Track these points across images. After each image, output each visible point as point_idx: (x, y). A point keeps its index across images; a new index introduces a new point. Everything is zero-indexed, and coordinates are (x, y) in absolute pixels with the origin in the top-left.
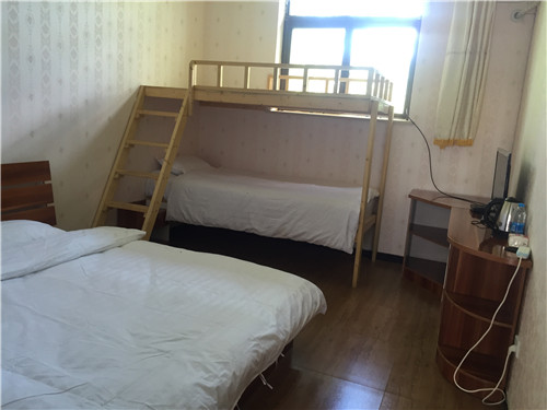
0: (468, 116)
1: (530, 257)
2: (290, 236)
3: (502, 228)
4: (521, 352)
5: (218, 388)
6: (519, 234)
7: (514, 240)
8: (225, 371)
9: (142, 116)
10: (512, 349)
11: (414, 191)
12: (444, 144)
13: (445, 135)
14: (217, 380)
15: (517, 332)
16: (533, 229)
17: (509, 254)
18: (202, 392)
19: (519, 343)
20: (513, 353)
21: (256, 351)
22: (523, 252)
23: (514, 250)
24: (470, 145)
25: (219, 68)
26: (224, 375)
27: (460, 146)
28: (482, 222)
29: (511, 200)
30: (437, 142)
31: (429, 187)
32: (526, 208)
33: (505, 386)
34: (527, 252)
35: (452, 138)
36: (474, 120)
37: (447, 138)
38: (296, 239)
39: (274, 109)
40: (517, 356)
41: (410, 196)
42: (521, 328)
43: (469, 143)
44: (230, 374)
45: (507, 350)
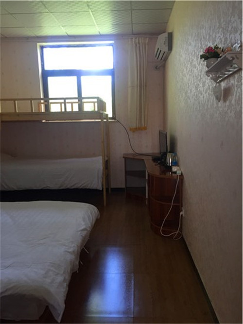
0: (143, 116)
1: (182, 174)
3: (168, 165)
4: (185, 213)
5: (73, 251)
6: (175, 166)
7: (174, 169)
8: (73, 245)
10: (181, 213)
11: (124, 154)
12: (135, 130)
13: (134, 126)
14: (72, 249)
15: (182, 207)
16: (181, 163)
17: (174, 175)
18: (68, 253)
19: (184, 210)
20: (182, 215)
21: (82, 236)
22: (179, 173)
23: (175, 173)
25: (15, 102)
26: (74, 246)
27: (142, 130)
28: (159, 164)
29: (170, 152)
30: (131, 129)
31: (131, 151)
32: (176, 155)
33: (181, 230)
34: (180, 172)
35: (137, 127)
39: (44, 121)
40: (184, 215)
41: (124, 157)
42: (183, 204)
43: (145, 128)
44: (76, 246)
45: (179, 215)
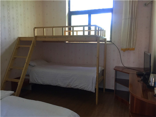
0: (132, 40)
2: (72, 87)
3: (151, 84)
9: (19, 47)
11: (116, 67)
12: (125, 50)
24: (134, 50)
25: (44, 29)
27: (130, 50)
30: (122, 50)
31: (121, 65)
35: (127, 48)
36: (134, 41)
37: (125, 48)
38: (74, 88)
41: (114, 69)
